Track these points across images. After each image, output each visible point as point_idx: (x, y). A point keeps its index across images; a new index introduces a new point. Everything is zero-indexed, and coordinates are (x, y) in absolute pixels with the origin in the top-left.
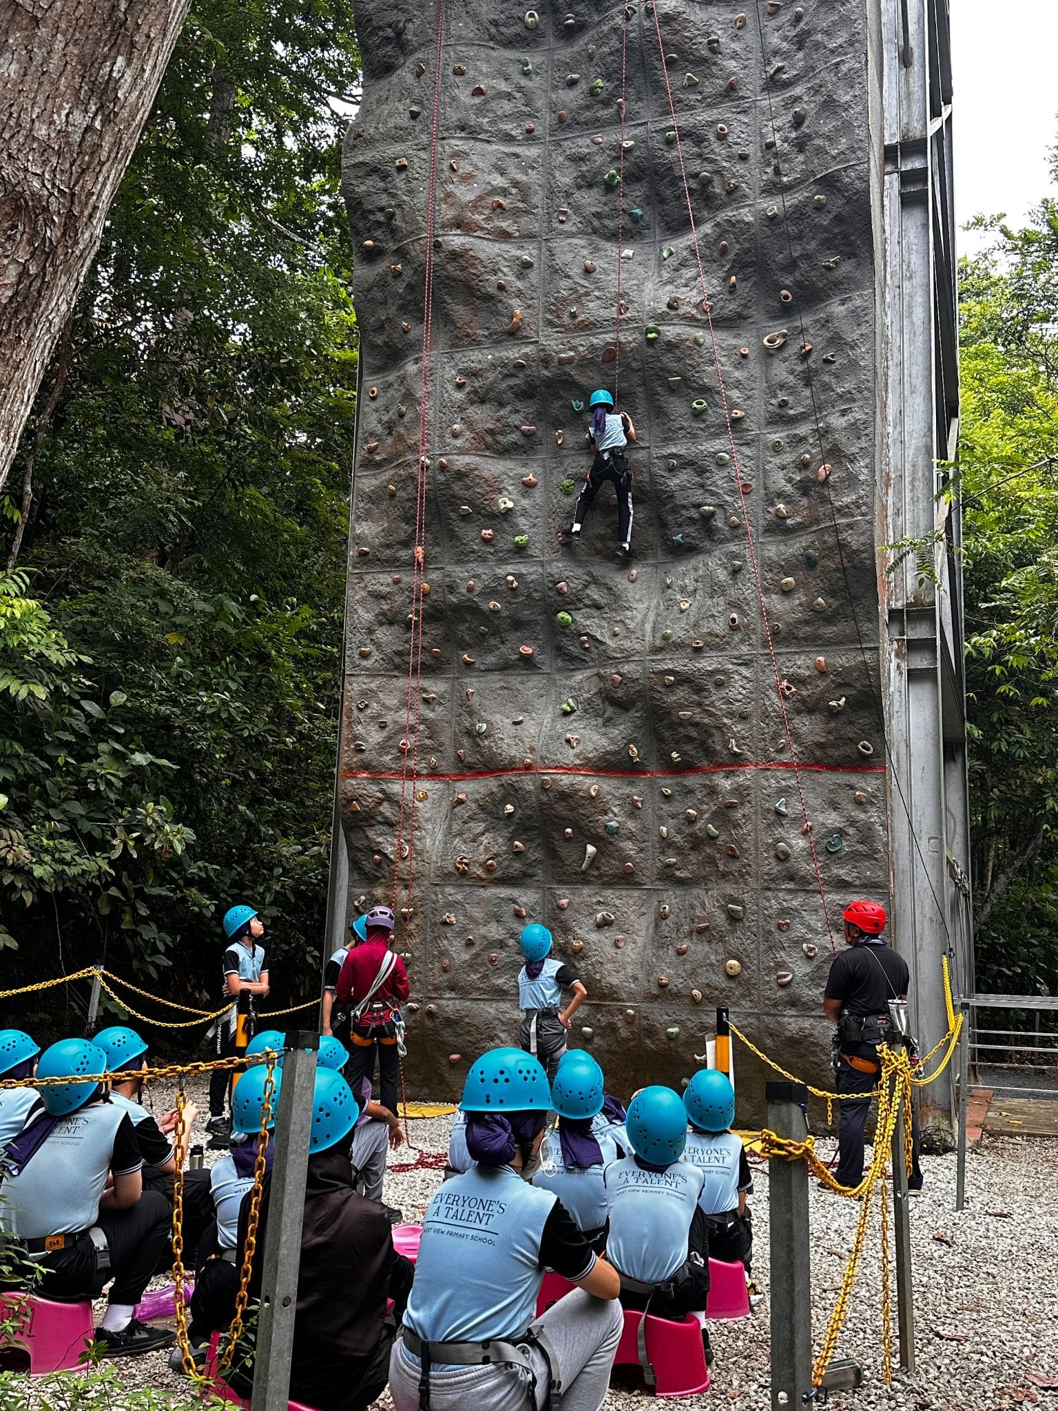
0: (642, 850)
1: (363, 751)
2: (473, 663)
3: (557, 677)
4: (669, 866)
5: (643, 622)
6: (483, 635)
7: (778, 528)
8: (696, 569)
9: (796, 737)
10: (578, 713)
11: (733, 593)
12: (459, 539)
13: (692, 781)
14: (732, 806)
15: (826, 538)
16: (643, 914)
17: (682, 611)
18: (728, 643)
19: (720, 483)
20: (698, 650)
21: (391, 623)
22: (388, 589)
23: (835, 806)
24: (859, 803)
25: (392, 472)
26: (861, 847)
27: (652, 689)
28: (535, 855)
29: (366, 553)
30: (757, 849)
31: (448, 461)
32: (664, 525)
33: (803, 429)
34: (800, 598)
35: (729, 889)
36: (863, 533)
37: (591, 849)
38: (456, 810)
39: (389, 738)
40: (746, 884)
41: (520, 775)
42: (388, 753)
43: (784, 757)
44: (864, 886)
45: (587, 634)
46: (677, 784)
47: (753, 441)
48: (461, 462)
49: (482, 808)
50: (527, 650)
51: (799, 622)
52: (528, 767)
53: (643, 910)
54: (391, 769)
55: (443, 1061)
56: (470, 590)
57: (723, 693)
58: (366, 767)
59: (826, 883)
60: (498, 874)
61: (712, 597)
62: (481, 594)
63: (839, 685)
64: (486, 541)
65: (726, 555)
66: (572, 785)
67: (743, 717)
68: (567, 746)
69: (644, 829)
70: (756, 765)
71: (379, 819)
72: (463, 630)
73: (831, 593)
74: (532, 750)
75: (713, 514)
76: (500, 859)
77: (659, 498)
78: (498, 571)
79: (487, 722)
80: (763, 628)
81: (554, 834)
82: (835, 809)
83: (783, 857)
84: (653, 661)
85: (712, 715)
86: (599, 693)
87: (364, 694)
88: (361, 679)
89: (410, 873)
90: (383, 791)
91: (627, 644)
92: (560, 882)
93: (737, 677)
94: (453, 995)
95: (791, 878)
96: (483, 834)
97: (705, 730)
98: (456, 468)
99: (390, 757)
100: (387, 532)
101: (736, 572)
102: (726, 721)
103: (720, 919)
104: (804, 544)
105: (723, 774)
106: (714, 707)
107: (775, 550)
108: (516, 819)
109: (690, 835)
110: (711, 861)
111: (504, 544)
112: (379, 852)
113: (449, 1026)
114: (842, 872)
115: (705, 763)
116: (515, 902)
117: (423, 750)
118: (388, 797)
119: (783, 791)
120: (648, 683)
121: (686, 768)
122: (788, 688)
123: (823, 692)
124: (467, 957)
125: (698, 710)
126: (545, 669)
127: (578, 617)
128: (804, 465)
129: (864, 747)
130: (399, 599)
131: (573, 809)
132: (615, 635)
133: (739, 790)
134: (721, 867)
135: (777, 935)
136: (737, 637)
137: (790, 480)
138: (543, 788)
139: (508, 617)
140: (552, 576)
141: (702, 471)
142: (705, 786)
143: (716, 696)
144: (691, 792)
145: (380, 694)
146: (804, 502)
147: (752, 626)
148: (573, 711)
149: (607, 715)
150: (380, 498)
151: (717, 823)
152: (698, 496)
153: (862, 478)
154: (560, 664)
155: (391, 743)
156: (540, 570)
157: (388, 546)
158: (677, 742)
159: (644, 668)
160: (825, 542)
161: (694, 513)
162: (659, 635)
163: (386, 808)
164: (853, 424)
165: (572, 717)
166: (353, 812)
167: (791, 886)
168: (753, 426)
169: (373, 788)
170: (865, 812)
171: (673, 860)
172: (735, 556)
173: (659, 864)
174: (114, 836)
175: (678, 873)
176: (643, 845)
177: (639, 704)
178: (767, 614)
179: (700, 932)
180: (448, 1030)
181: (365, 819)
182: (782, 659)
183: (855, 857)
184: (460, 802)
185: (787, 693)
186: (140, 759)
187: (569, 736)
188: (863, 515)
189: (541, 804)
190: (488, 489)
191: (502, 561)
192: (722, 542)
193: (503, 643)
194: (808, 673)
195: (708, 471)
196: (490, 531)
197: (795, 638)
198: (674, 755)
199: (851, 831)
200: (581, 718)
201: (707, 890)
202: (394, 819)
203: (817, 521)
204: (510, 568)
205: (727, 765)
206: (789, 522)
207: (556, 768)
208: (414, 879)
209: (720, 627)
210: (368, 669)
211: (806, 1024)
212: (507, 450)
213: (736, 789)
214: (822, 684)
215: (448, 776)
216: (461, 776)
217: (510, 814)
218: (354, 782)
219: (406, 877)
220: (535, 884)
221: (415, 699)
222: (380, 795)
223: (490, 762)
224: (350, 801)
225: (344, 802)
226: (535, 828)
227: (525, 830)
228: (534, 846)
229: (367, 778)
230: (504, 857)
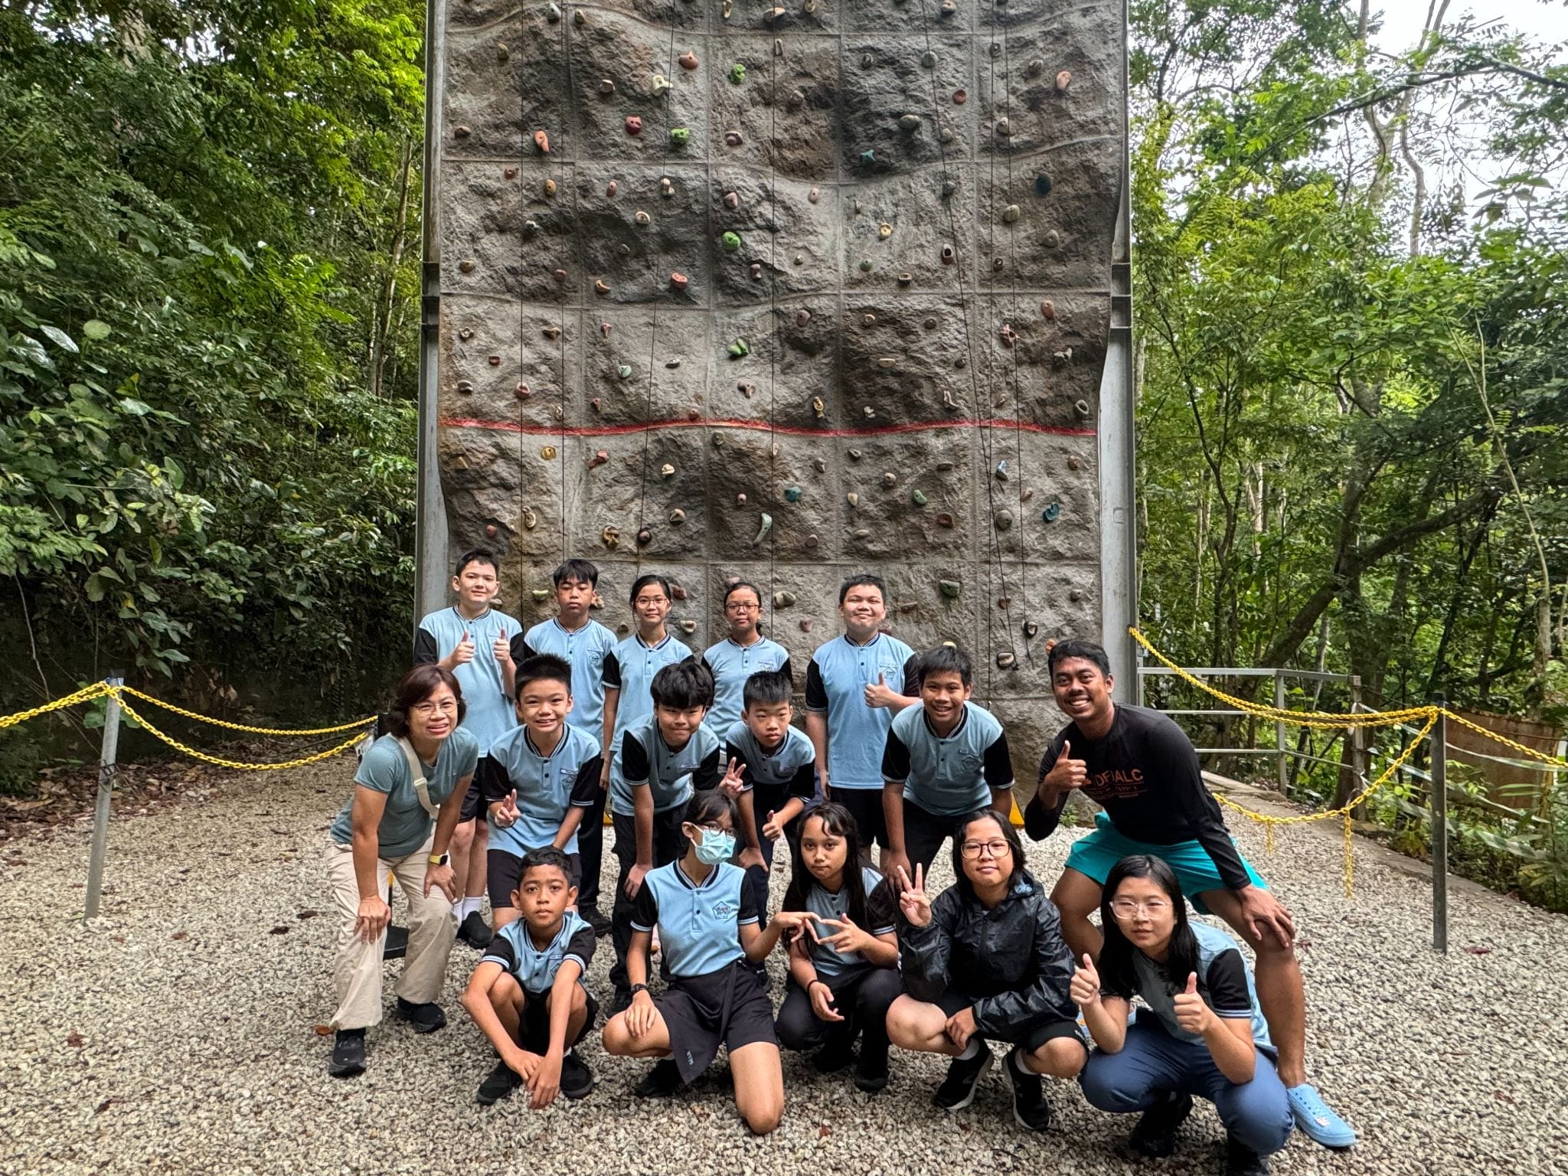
0: (826, 520)
1: (468, 393)
2: (608, 292)
3: (716, 314)
4: (860, 538)
5: (833, 248)
6: (623, 256)
7: (999, 146)
8: (893, 192)
9: (1018, 392)
10: (749, 357)
11: (945, 222)
12: (595, 125)
13: (888, 440)
14: (944, 469)
15: (1064, 158)
16: (829, 593)
17: (882, 238)
18: (940, 279)
19: (927, 88)
20: (904, 285)
21: (502, 231)
22: (498, 185)
23: (1050, 472)
24: (1072, 467)
25: (501, 28)
26: (1073, 517)
27: (847, 329)
28: (695, 525)
29: (466, 135)
30: (974, 517)
31: (588, 15)
32: (849, 137)
33: (1029, 32)
34: (1025, 230)
35: (941, 562)
36: (1111, 155)
37: (767, 519)
38: (596, 471)
39: (503, 379)
40: (962, 557)
41: (683, 428)
42: (502, 398)
43: (1005, 414)
44: (1075, 558)
45: (760, 262)
46: (867, 445)
47: (964, 42)
48: (604, 19)
49: (631, 469)
50: (679, 278)
51: (1025, 258)
52: (693, 418)
53: (829, 588)
54: (506, 418)
56: (610, 193)
57: (935, 337)
58: (475, 413)
59: (1043, 555)
60: (653, 547)
61: (917, 225)
62: (626, 200)
63: (1067, 334)
64: (632, 131)
65: (935, 175)
66: (749, 441)
67: (959, 366)
68: (741, 395)
69: (830, 496)
70: (974, 422)
71: (492, 480)
72: (597, 249)
73: (1067, 226)
74: (698, 398)
75: (916, 126)
76: (655, 530)
77: (847, 102)
78: (648, 172)
79: (632, 364)
80: (979, 263)
81: (725, 502)
82: (1049, 474)
83: (1002, 525)
84: (849, 295)
85: (920, 362)
86: (778, 333)
87: (468, 319)
88: (462, 300)
89: (540, 546)
90: (496, 446)
91: (815, 274)
92: (729, 558)
93: (951, 320)
95: (1011, 550)
96: (632, 500)
97: (910, 381)
98: (597, 26)
100: (496, 108)
101: (946, 196)
102: (938, 369)
103: (930, 595)
104: (1033, 166)
105: (931, 433)
106: (925, 353)
107: (997, 172)
108: (676, 482)
109: (888, 503)
110: (918, 532)
111: (656, 136)
112: (494, 521)
114: (1057, 543)
115: (906, 420)
117: (544, 396)
118: (504, 454)
119: (1005, 452)
120: (842, 322)
121: (884, 425)
122: (1012, 335)
123: (1049, 342)
125: (902, 357)
126: (702, 304)
127: (748, 239)
128: (1033, 72)
129: (1082, 406)
130: (514, 199)
131: (748, 471)
132: (798, 263)
133: (953, 451)
134: (930, 539)
135: (998, 613)
136: (952, 272)
137: (1014, 91)
138: (715, 444)
139: (658, 234)
140: (720, 183)
141: (903, 73)
142: (907, 447)
143: (927, 342)
144: (884, 453)
145: (490, 323)
146: (1032, 117)
147: (968, 261)
148: (744, 354)
149: (787, 360)
150: (484, 64)
151: (925, 489)
152: (897, 103)
153: (1110, 89)
154: (721, 299)
155: (505, 385)
156: (703, 175)
157: (497, 127)
158: (872, 395)
159: (838, 304)
160: (1063, 164)
161: (891, 124)
162: (856, 265)
163: (501, 468)
164: (1099, 26)
165: (743, 362)
166: (458, 471)
167: (1011, 558)
168: (966, 25)
169: (485, 443)
170: (1079, 478)
171: (865, 531)
172: (945, 176)
173: (846, 537)
174: (104, 503)
175: (870, 547)
176: (827, 515)
177: (828, 349)
178: (986, 248)
179: (906, 611)
181: (474, 481)
182: (1004, 301)
183: (1070, 526)
184: (600, 461)
185: (1011, 340)
186: (133, 406)
187: (744, 382)
188: (1111, 133)
189: (711, 463)
190: (639, 62)
191: (652, 160)
192: (928, 160)
193: (648, 268)
194: (1033, 318)
195: (911, 72)
196: (638, 119)
197: (1020, 277)
198: (868, 410)
199: (1065, 498)
200: (754, 363)
201: (910, 566)
202: (512, 481)
203: (1052, 140)
204: (667, 170)
205: (938, 422)
206: (1012, 140)
207: (730, 420)
208: (547, 554)
209: (931, 259)
210: (472, 288)
211: (1025, 706)
212: (659, 17)
213: (951, 450)
214: (1048, 331)
215: (579, 430)
216: (596, 431)
217: (670, 476)
218: (458, 432)
219: (535, 552)
220: (697, 560)
221: (534, 332)
222: (493, 451)
223: (638, 413)
224: (454, 456)
225: (445, 458)
226: (701, 493)
227: (688, 495)
228: (696, 515)
229: (476, 428)
230: (661, 527)
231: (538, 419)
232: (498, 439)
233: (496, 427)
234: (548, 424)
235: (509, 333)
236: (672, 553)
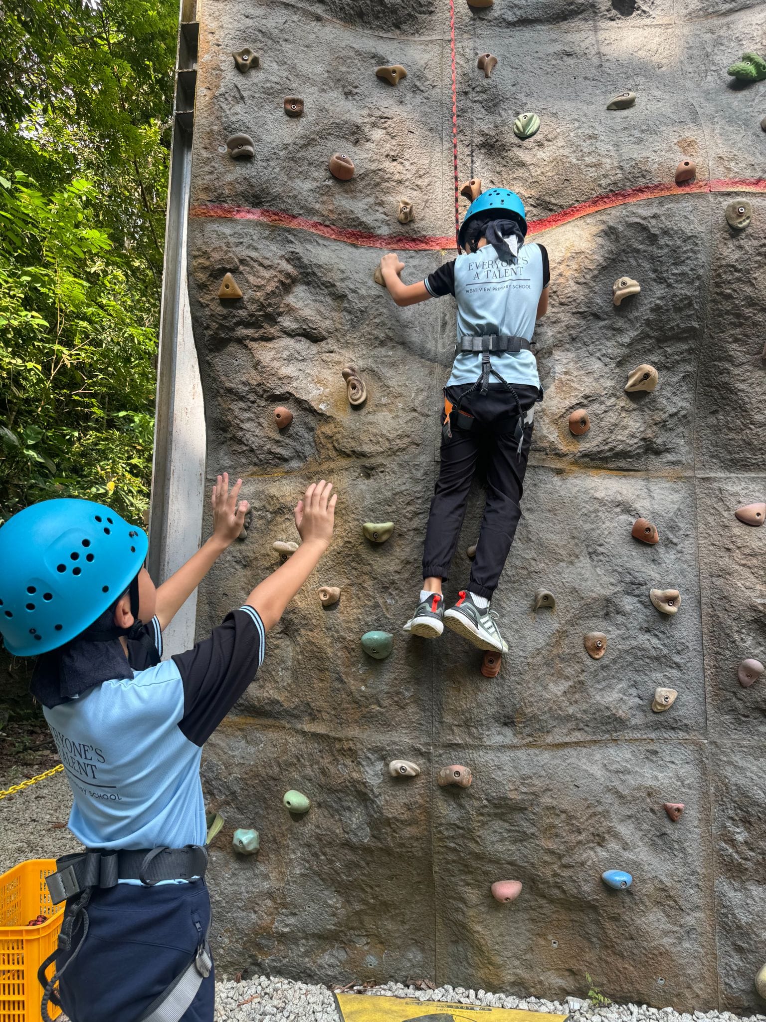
1: (247, 158)
2: (488, 7)
39: (308, 142)
41: (662, 201)
42: (305, 176)
52: (683, 180)
54: (311, 211)
55: (472, 895)
58: (257, 197)
60: (593, 442)
71: (286, 322)
74: (688, 145)
76: (597, 407)
79: (540, 111)
87: (249, 37)
90: (293, 259)
92: (738, 464)
94: (508, 736)
99: (308, 185)
108: (644, 311)
112: (288, 397)
113: (500, 816)
116: (627, 509)
117: (379, 182)
118: (307, 275)
124: (542, 641)
138: (732, 227)
145: (287, 47)
155: (312, 153)
163: (302, 301)
165: (762, 89)
166: (225, 302)
169: (273, 252)
180: (497, 825)
181: (253, 322)
189: (721, 269)
202: (322, 325)
207: (759, 182)
215: (438, 239)
217: (630, 300)
218: (227, 230)
219: (367, 448)
220: (668, 471)
221: (364, 75)
222: (289, 268)
223: (557, 193)
224: (218, 273)
225: (202, 277)
226: (691, 333)
227: (663, 339)
228: (674, 380)
229: (259, 224)
230: (608, 403)
231: (368, 219)
232: (298, 248)
233: (294, 224)
234: (384, 231)
235: (319, 69)
236: (624, 455)
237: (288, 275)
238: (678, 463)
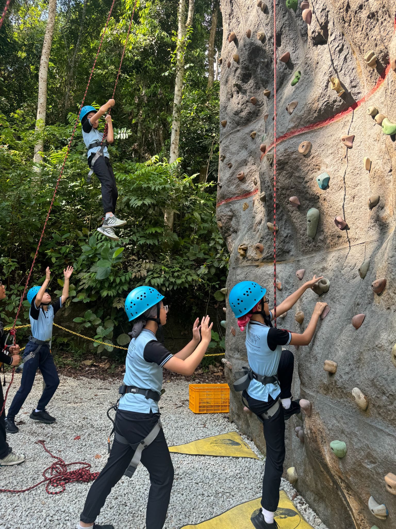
1: (221, 187)
2: (270, 94)
4: (373, 206)
42: (233, 184)
52: (264, 151)
54: (235, 194)
56: (249, 36)
58: (223, 197)
60: (266, 254)
62: (254, 33)
66: (287, 151)
69: (355, 170)
71: (232, 229)
72: (260, 72)
87: (224, 150)
88: (223, 142)
90: (231, 211)
92: (303, 253)
99: (234, 187)
108: (267, 203)
117: (251, 174)
118: (234, 214)
131: (291, 175)
138: (270, 164)
145: (231, 147)
155: (234, 176)
163: (233, 222)
166: (221, 228)
169: (227, 211)
175: (382, 213)
176: (355, 191)
181: (225, 232)
210: (225, 133)
218: (219, 209)
228: (284, 223)
229: (224, 204)
230: (267, 238)
231: (248, 188)
232: (232, 207)
233: (231, 201)
234: (253, 190)
235: (238, 147)
236: (275, 256)
237: (230, 216)
238: (292, 255)
